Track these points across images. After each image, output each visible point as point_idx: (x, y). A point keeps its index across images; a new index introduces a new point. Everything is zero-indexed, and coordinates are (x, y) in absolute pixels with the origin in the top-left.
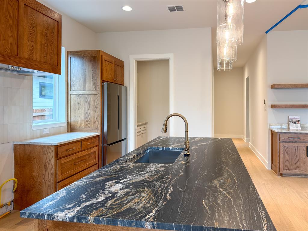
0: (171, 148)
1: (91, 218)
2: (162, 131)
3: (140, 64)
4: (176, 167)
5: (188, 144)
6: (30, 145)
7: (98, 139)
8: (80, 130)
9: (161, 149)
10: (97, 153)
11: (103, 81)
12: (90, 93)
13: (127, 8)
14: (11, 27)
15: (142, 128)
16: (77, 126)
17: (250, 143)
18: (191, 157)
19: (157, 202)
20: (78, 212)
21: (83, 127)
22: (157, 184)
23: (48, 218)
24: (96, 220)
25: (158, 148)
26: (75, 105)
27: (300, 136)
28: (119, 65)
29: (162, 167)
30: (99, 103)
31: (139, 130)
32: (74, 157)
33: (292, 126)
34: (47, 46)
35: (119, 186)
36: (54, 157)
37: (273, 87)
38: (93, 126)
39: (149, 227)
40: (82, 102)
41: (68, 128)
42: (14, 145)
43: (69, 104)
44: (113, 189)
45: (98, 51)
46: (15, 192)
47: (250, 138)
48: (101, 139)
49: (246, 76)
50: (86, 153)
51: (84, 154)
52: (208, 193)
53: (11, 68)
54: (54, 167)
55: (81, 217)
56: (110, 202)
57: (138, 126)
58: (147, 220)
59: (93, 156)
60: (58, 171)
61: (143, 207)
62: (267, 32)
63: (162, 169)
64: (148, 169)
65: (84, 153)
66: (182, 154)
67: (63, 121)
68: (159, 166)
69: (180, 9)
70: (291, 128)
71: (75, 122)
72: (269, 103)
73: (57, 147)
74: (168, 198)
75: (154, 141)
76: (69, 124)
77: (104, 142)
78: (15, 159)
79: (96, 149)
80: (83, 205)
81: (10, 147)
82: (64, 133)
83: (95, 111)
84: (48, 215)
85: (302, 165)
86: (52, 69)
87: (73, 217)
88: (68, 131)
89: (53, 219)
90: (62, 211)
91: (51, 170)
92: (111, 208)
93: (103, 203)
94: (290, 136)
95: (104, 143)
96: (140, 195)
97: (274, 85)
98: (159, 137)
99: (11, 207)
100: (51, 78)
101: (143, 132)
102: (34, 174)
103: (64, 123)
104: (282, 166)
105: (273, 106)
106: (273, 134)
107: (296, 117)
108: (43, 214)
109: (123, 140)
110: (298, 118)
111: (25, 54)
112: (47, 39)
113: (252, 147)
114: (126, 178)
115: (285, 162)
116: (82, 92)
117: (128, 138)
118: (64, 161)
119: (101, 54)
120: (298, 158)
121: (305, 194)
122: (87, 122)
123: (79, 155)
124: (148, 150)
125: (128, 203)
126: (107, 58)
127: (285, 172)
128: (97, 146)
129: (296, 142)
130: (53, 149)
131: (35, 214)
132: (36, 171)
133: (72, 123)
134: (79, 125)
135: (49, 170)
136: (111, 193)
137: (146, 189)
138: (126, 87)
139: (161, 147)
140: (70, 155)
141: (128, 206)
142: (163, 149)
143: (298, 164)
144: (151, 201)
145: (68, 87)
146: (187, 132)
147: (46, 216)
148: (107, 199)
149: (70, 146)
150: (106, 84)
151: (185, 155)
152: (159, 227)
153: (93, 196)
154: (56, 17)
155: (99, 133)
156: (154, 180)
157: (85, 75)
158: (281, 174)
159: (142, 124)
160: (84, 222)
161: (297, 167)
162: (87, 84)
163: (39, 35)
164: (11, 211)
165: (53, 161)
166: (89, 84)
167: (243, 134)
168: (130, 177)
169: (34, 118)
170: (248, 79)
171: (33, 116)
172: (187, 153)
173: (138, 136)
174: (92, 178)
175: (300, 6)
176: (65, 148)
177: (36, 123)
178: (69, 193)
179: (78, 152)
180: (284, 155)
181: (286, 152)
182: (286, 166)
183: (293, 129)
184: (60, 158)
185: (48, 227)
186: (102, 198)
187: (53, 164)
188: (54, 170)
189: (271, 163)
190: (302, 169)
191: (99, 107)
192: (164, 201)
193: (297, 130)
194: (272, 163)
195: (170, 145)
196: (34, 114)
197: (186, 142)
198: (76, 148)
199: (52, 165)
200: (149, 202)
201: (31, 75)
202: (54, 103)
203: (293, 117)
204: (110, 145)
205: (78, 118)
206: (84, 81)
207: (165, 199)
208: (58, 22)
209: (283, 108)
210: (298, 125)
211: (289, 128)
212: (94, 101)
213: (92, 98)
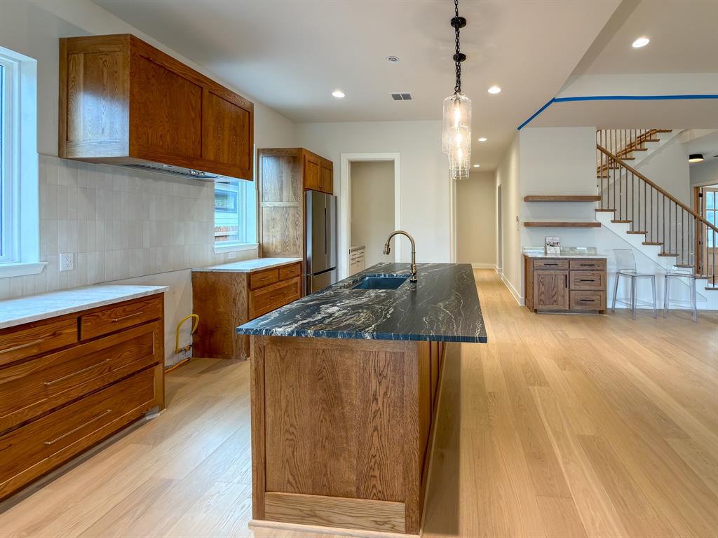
0: (395, 275)
1: (310, 332)
2: (384, 253)
3: (355, 166)
4: (399, 292)
5: (415, 269)
6: (213, 273)
7: (299, 266)
8: (275, 255)
9: (383, 276)
10: (299, 284)
11: (306, 189)
12: (288, 204)
13: (338, 94)
14: (193, 121)
15: (358, 253)
16: (272, 249)
17: (503, 274)
18: (418, 283)
19: (377, 320)
20: (296, 328)
21: (280, 251)
22: (377, 306)
23: (266, 334)
24: (316, 334)
25: (379, 275)
26: (268, 221)
27: (558, 262)
28: (326, 167)
29: (383, 292)
30: (301, 219)
31: (354, 257)
32: (270, 289)
33: (550, 250)
34: (236, 144)
35: (335, 309)
36: (246, 288)
37: (527, 199)
38: (292, 249)
39: (369, 338)
40: (278, 217)
41: (259, 252)
42: (193, 272)
43: (261, 220)
44: (330, 311)
45: (300, 150)
46: (195, 334)
47: (503, 268)
48: (304, 266)
49: (498, 185)
50: (286, 285)
51: (283, 286)
52: (430, 313)
53: (193, 172)
54: (246, 300)
55: (300, 331)
56: (328, 321)
57: (353, 251)
58: (365, 332)
59: (293, 289)
60: (250, 307)
61: (363, 323)
62: (519, 128)
63: (383, 295)
64: (366, 294)
65: (283, 284)
66: (408, 280)
67: (253, 242)
68: (380, 291)
69: (407, 97)
70: (548, 252)
71: (268, 243)
72: (523, 220)
73: (250, 275)
74: (389, 316)
75: (374, 267)
76: (261, 247)
77: (308, 271)
78: (194, 291)
79: (297, 279)
80: (300, 323)
81: (188, 274)
82: (254, 258)
83: (295, 229)
84: (266, 330)
85: (560, 298)
86: (243, 174)
87: (293, 332)
88: (259, 257)
89: (271, 334)
90: (280, 327)
91: (242, 304)
92: (330, 324)
93: (321, 321)
94: (546, 262)
95: (307, 273)
96: (359, 316)
97: (528, 196)
98: (381, 264)
99: (190, 354)
100: (236, 184)
101: (360, 259)
102: (220, 310)
103: (255, 245)
104: (536, 300)
105: (527, 225)
106: (527, 260)
107: (555, 238)
108: (260, 330)
109: (332, 269)
110: (557, 239)
111: (211, 156)
112: (236, 136)
113: (504, 278)
114: (342, 302)
115: (539, 295)
116: (277, 204)
117: (339, 266)
118: (258, 292)
119: (304, 153)
120: (555, 290)
121: (560, 333)
122: (285, 244)
123: (276, 286)
124: (367, 278)
125: (346, 320)
126: (312, 159)
127: (540, 307)
128: (298, 276)
129: (554, 270)
130: (245, 277)
131: (252, 329)
132: (222, 307)
133: (265, 245)
134: (274, 247)
135: (239, 305)
136: (328, 313)
137: (365, 311)
138: (336, 197)
139: (383, 273)
140: (264, 286)
141: (347, 322)
142: (385, 276)
143: (555, 298)
144: (371, 319)
145: (259, 197)
146: (414, 253)
147: (264, 331)
148: (324, 318)
149: (265, 274)
150: (310, 193)
151: (411, 281)
152: (378, 338)
153: (309, 316)
154: (246, 106)
155: (301, 259)
156: (374, 304)
157: (282, 182)
158: (536, 311)
159: (358, 247)
160: (303, 336)
161: (555, 301)
162: (285, 194)
163: (226, 130)
164: (189, 359)
165: (244, 293)
166: (287, 193)
167: (495, 262)
168: (347, 301)
169: (217, 239)
170: (500, 188)
171: (216, 237)
172: (413, 279)
173: (352, 264)
174: (303, 302)
175: (554, 100)
176: (259, 276)
177: (219, 246)
178: (281, 314)
179: (275, 283)
180: (539, 285)
181: (541, 283)
182: (541, 300)
183: (552, 254)
184: (253, 290)
185: (265, 344)
186: (319, 317)
187: (245, 296)
188: (245, 304)
189: (524, 298)
190: (559, 303)
191: (301, 224)
192: (384, 318)
193: (556, 255)
194: (526, 297)
195: (394, 272)
196: (217, 234)
197: (412, 266)
198: (272, 277)
199: (243, 297)
200: (368, 320)
201: (213, 181)
202: (240, 220)
203: (551, 238)
204: (315, 274)
205: (273, 238)
206: (281, 189)
207: (385, 317)
208: (249, 113)
209: (538, 226)
210: (558, 249)
211: (546, 253)
212: (294, 216)
213: (291, 211)
